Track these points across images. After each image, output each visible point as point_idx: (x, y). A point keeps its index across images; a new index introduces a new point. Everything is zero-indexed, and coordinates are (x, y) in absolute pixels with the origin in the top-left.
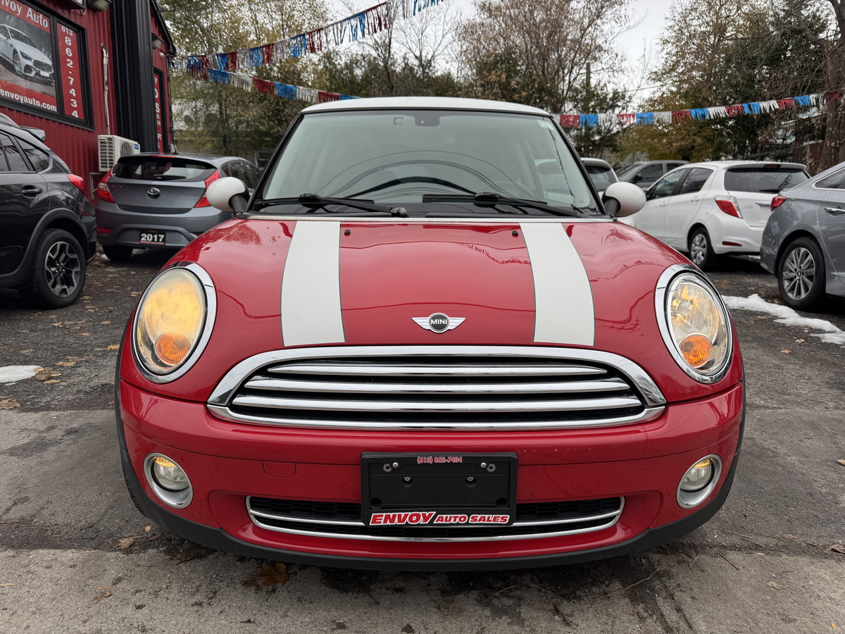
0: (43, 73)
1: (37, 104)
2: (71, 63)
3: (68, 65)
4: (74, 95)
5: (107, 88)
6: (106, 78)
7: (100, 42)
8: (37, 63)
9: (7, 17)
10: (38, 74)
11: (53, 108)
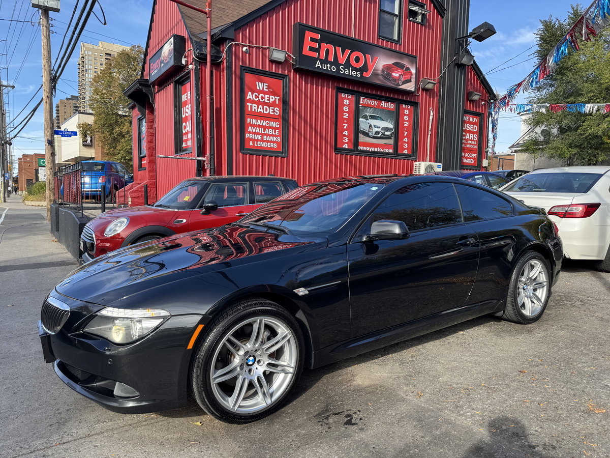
0: (387, 133)
1: (380, 150)
2: (407, 123)
3: (405, 125)
4: (406, 141)
5: (430, 133)
6: (430, 127)
7: (429, 107)
8: (384, 129)
9: (368, 110)
10: (383, 134)
11: (391, 151)
